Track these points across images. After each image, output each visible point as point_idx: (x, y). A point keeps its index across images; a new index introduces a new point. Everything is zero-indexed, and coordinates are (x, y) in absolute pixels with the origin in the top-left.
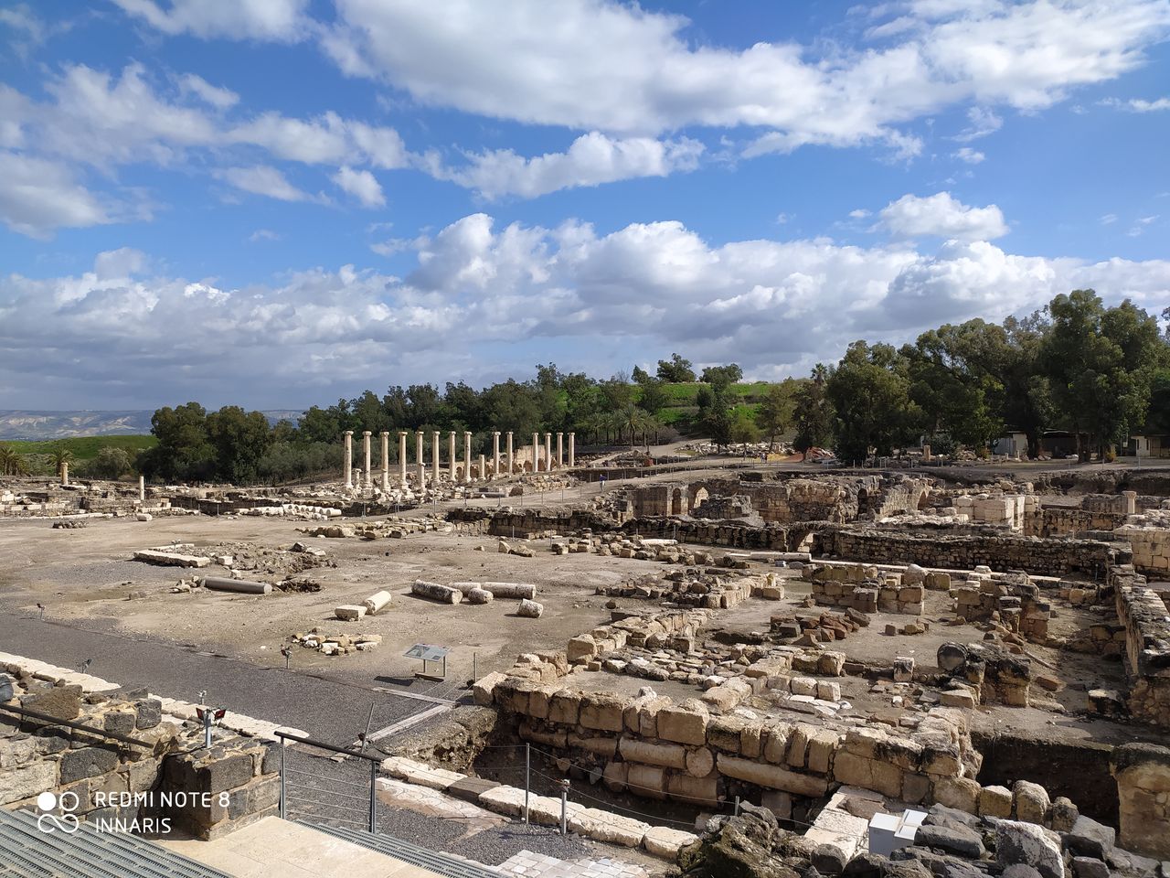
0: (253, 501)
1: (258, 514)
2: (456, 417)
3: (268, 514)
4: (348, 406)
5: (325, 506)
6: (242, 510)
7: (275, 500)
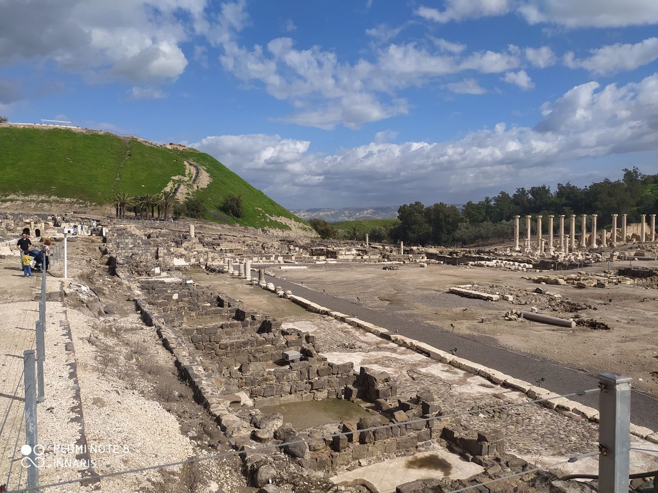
0: (472, 257)
1: (482, 266)
2: (566, 205)
3: (488, 266)
4: (491, 201)
5: (520, 262)
6: (471, 263)
7: (486, 257)
